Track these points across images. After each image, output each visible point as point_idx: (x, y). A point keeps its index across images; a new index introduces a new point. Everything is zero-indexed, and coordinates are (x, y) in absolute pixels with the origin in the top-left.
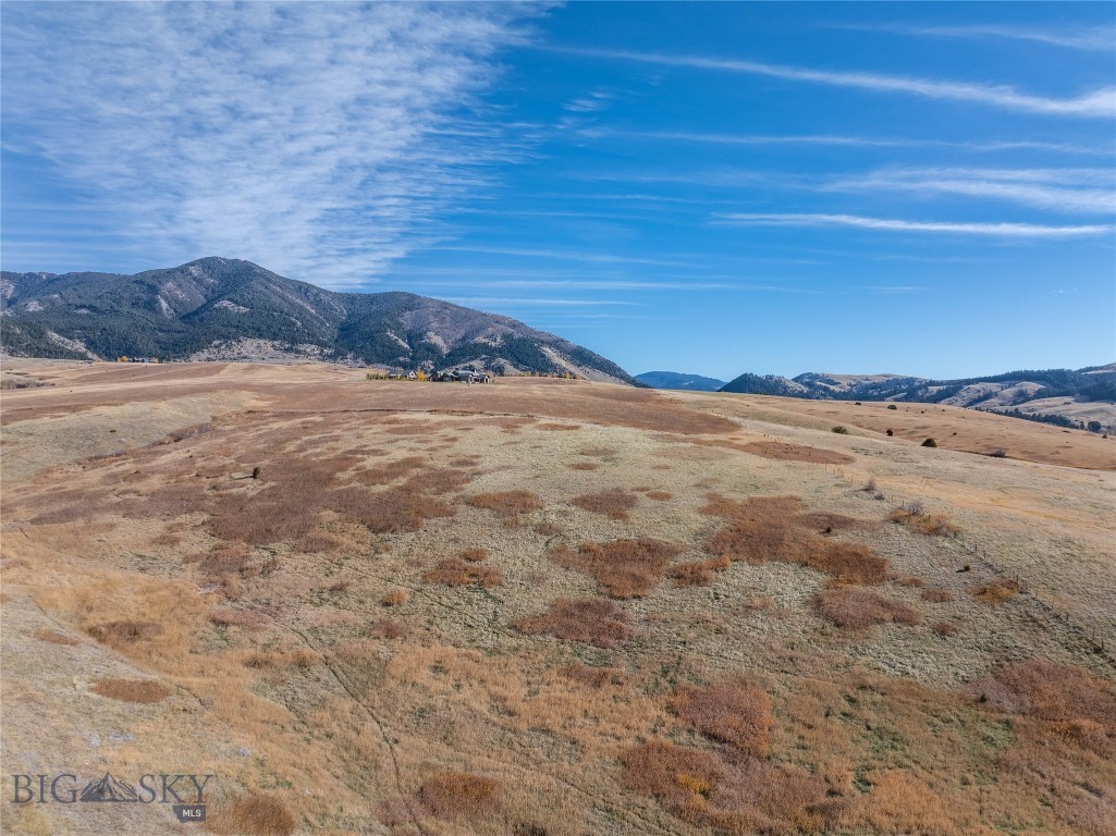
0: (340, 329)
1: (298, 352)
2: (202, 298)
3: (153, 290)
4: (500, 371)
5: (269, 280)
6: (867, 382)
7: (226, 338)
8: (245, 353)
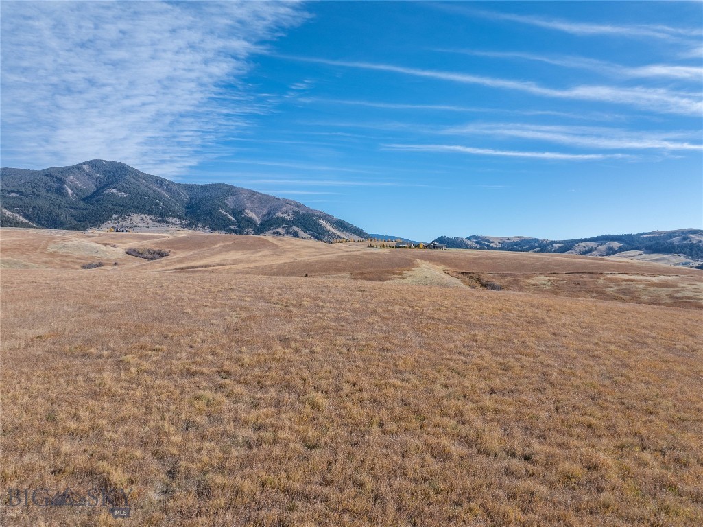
0: (186, 208)
1: (168, 223)
2: (93, 186)
3: (60, 181)
4: (296, 235)
5: (137, 175)
6: (509, 241)
7: (120, 213)
8: (135, 224)
